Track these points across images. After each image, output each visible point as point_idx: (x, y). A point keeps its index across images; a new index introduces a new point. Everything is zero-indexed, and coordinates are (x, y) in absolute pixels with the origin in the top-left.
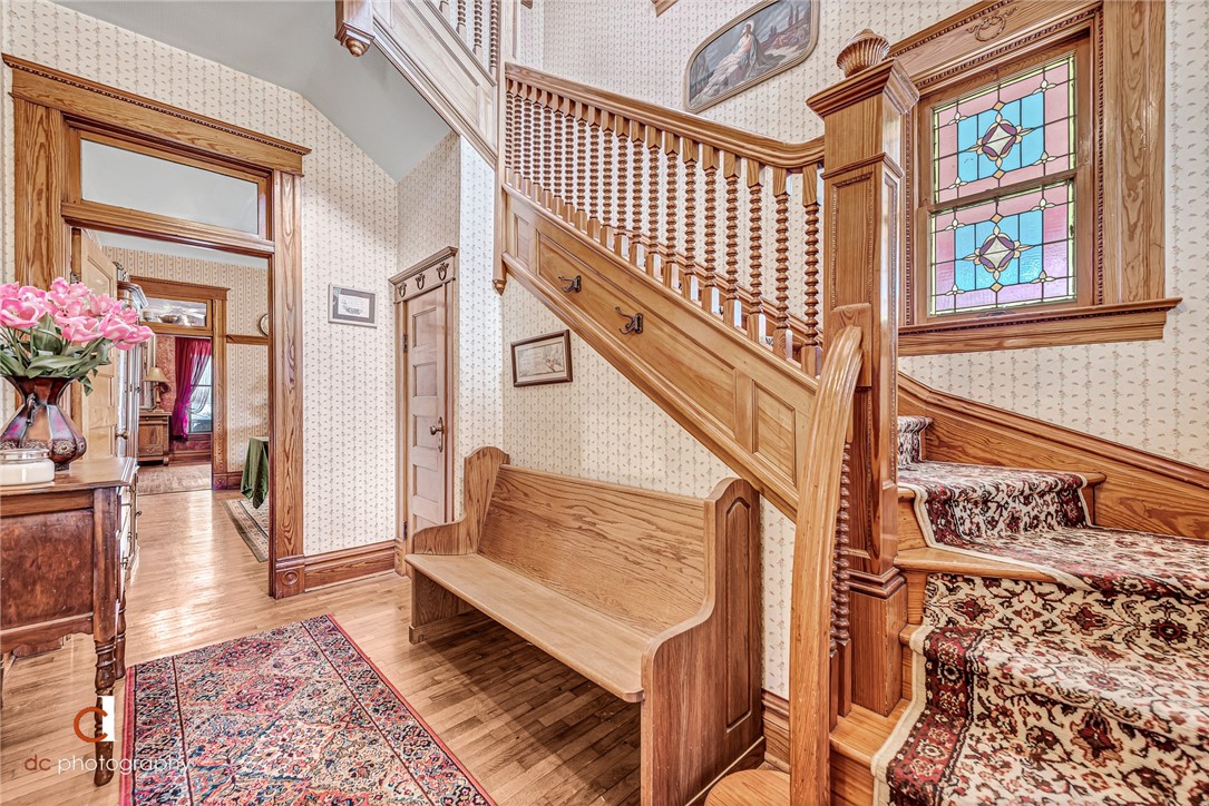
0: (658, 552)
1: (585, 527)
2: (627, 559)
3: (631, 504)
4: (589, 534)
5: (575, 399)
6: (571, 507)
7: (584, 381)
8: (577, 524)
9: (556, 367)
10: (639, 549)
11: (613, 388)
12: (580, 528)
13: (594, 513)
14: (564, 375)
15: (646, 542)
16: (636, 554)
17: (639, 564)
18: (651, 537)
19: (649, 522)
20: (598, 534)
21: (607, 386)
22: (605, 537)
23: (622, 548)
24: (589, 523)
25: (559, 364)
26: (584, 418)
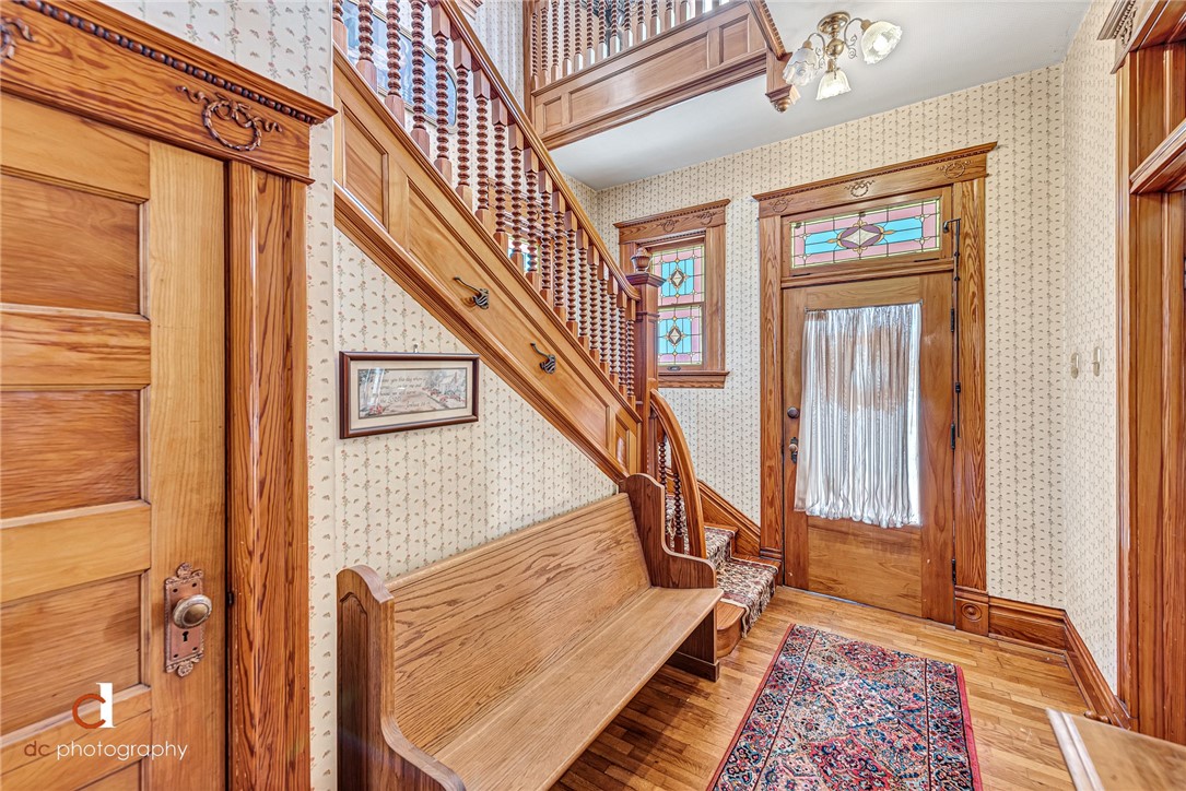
0: (608, 549)
1: (551, 575)
2: (594, 571)
3: (578, 527)
4: (559, 577)
5: (479, 444)
6: (529, 568)
7: (492, 419)
8: (544, 579)
9: (451, 402)
10: (598, 556)
11: (527, 426)
12: (548, 580)
13: (554, 555)
14: (468, 412)
15: (599, 548)
16: (598, 561)
17: (602, 567)
18: (600, 542)
19: (595, 532)
20: (566, 570)
21: (521, 424)
22: (573, 568)
23: (588, 566)
24: (554, 568)
25: (458, 399)
26: (492, 465)
